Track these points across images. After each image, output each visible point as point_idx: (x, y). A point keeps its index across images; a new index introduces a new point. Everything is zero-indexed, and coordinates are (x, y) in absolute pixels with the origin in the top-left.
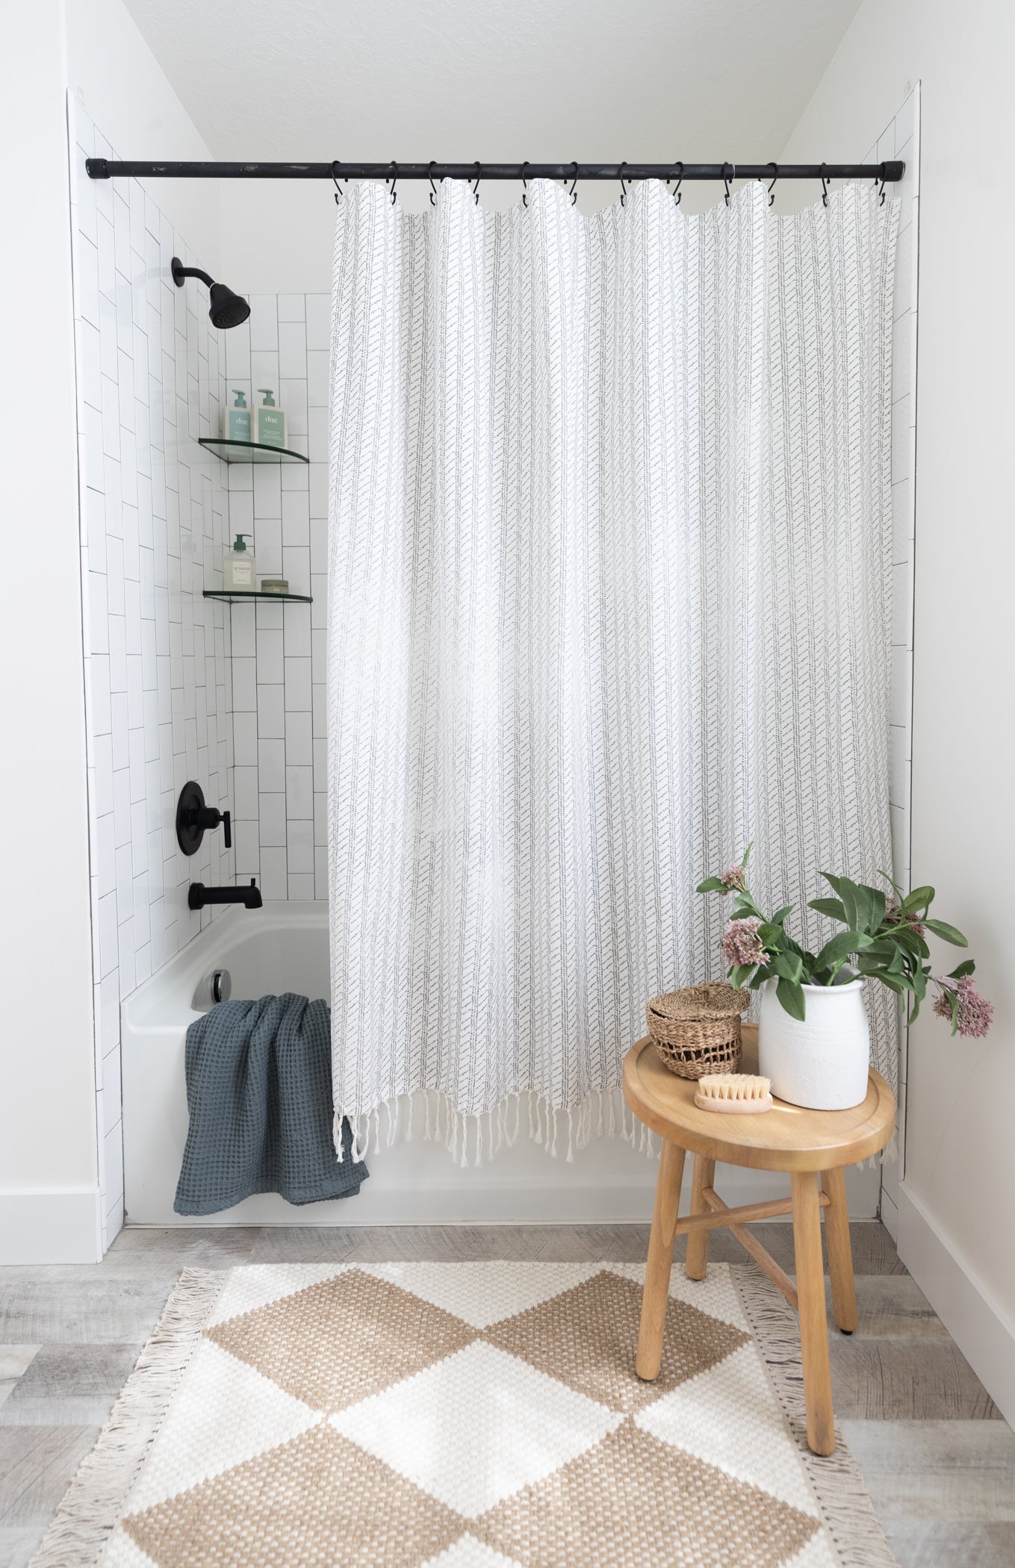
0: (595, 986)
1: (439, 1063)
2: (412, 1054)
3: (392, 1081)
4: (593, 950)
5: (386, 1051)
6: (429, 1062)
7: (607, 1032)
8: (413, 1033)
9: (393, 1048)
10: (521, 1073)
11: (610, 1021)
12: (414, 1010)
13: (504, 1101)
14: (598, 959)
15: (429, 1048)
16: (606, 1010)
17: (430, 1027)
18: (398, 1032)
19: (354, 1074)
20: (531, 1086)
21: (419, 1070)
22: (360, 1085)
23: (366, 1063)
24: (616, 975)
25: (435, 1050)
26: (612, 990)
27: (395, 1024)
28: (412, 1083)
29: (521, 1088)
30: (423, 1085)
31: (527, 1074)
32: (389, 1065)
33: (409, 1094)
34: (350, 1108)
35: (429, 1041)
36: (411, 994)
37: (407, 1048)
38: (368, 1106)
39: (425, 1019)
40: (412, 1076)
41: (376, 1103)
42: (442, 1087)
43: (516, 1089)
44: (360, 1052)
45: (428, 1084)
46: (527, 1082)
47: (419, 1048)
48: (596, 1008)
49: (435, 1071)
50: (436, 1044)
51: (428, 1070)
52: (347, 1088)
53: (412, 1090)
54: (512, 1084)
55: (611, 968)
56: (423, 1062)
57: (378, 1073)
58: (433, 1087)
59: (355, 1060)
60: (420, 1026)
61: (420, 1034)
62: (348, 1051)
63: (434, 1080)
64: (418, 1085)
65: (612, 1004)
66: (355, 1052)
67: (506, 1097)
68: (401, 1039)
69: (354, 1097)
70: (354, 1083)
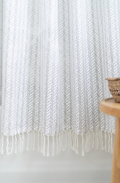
0: (90, 91)
1: (39, 120)
2: (29, 117)
3: (21, 126)
4: (89, 78)
5: (20, 115)
6: (35, 121)
7: (95, 108)
8: (29, 109)
9: (22, 113)
10: (67, 123)
11: (96, 104)
12: (30, 101)
13: (61, 133)
14: (91, 81)
15: (35, 115)
16: (94, 100)
17: (36, 107)
18: (24, 108)
19: (8, 120)
20: (71, 129)
21: (31, 123)
22: (10, 124)
23: (12, 116)
24: (98, 87)
25: (38, 116)
26: (96, 92)
27: (23, 105)
28: (29, 128)
29: (67, 129)
30: (33, 129)
31: (70, 124)
32: (20, 120)
33: (28, 132)
34: (6, 133)
35: (35, 112)
36: (29, 94)
37: (27, 114)
38: (13, 132)
39: (34, 104)
40: (29, 126)
41: (15, 134)
42: (40, 129)
43: (65, 129)
44: (10, 111)
45: (35, 129)
46: (70, 127)
47: (32, 115)
48: (91, 99)
49: (37, 124)
50: (38, 113)
51: (35, 123)
52: (5, 125)
53: (29, 131)
54: (64, 127)
55: (96, 84)
56: (33, 120)
57: (17, 122)
58: (37, 130)
59: (8, 114)
60: (32, 107)
61: (32, 110)
62: (6, 110)
63: (37, 127)
64: (31, 129)
65: (97, 98)
66: (8, 111)
67: (62, 132)
68: (25, 111)
69: (7, 129)
70: (7, 123)
